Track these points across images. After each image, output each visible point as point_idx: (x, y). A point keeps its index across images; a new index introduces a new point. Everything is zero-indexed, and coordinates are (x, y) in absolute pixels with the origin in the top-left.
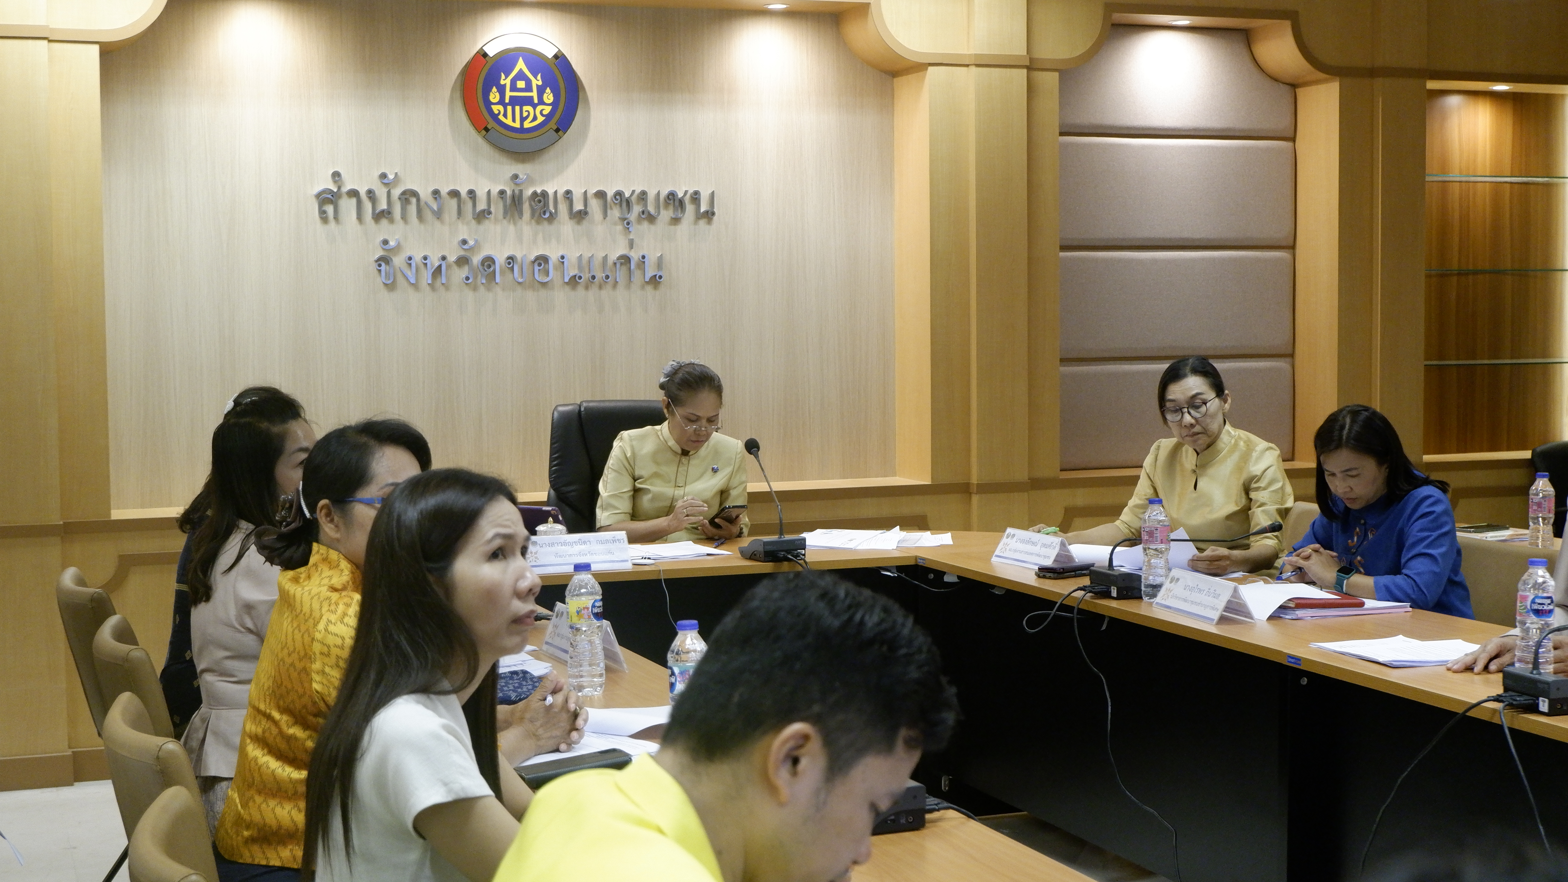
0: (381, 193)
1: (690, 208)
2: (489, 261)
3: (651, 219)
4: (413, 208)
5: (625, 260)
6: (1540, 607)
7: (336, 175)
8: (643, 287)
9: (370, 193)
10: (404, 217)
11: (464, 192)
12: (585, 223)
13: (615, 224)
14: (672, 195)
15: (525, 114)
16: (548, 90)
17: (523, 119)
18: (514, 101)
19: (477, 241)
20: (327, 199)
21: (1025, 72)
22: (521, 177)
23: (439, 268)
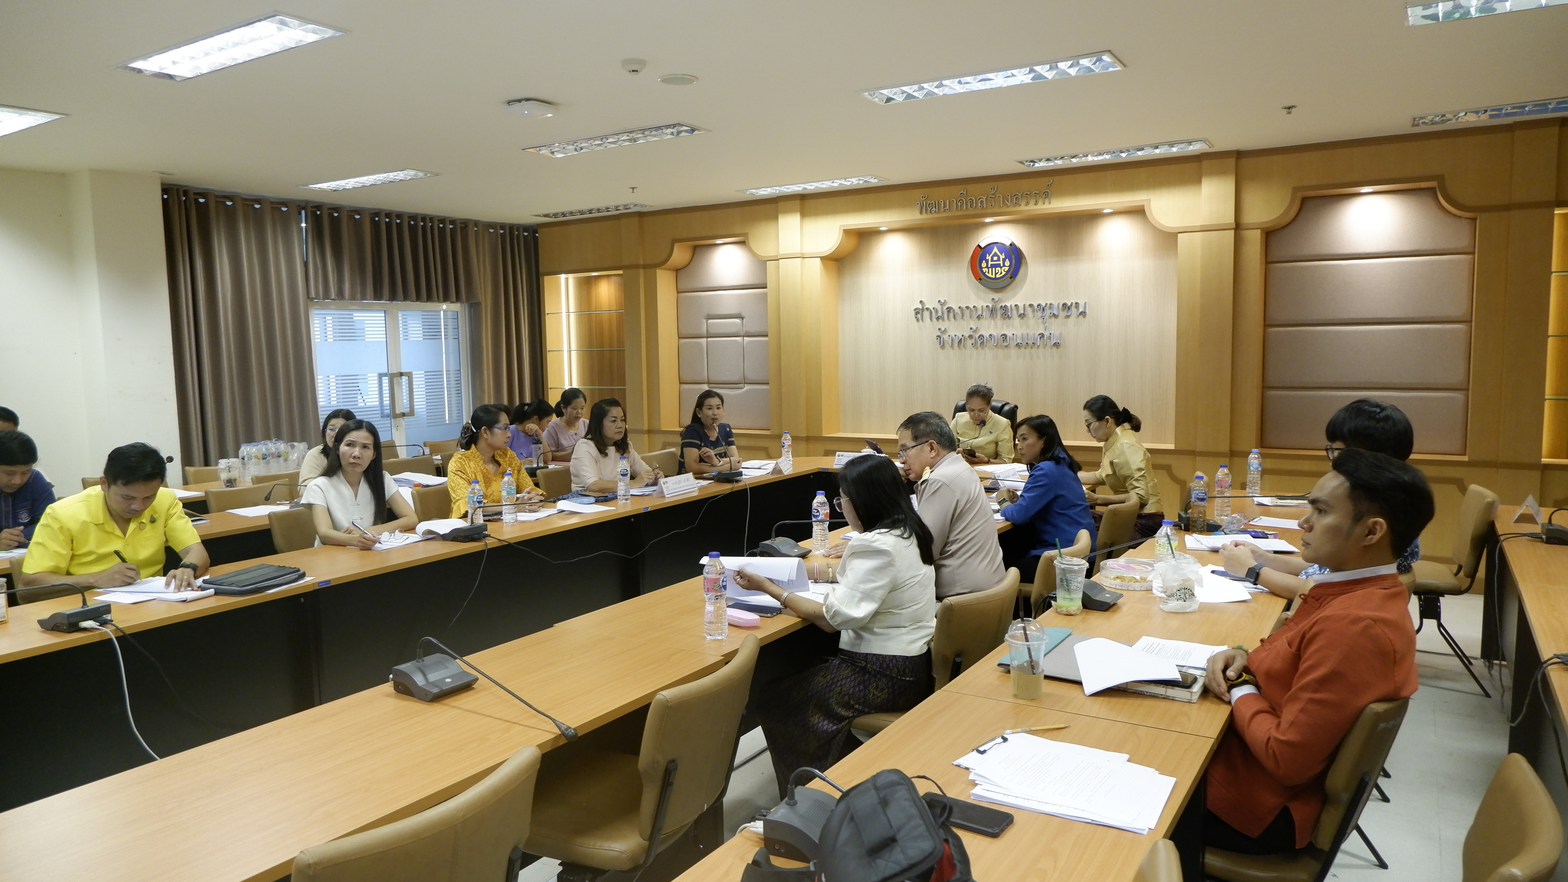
0: (939, 308)
1: (1074, 310)
2: (981, 336)
3: (1055, 316)
4: (951, 315)
5: (1043, 335)
7: (921, 302)
8: (1051, 348)
9: (935, 309)
10: (948, 318)
11: (971, 306)
12: (1025, 318)
13: (1039, 319)
14: (1064, 305)
15: (997, 272)
16: (1007, 260)
17: (996, 274)
18: (993, 266)
19: (977, 328)
20: (917, 312)
21: (1233, 232)
22: (997, 299)
23: (961, 339)
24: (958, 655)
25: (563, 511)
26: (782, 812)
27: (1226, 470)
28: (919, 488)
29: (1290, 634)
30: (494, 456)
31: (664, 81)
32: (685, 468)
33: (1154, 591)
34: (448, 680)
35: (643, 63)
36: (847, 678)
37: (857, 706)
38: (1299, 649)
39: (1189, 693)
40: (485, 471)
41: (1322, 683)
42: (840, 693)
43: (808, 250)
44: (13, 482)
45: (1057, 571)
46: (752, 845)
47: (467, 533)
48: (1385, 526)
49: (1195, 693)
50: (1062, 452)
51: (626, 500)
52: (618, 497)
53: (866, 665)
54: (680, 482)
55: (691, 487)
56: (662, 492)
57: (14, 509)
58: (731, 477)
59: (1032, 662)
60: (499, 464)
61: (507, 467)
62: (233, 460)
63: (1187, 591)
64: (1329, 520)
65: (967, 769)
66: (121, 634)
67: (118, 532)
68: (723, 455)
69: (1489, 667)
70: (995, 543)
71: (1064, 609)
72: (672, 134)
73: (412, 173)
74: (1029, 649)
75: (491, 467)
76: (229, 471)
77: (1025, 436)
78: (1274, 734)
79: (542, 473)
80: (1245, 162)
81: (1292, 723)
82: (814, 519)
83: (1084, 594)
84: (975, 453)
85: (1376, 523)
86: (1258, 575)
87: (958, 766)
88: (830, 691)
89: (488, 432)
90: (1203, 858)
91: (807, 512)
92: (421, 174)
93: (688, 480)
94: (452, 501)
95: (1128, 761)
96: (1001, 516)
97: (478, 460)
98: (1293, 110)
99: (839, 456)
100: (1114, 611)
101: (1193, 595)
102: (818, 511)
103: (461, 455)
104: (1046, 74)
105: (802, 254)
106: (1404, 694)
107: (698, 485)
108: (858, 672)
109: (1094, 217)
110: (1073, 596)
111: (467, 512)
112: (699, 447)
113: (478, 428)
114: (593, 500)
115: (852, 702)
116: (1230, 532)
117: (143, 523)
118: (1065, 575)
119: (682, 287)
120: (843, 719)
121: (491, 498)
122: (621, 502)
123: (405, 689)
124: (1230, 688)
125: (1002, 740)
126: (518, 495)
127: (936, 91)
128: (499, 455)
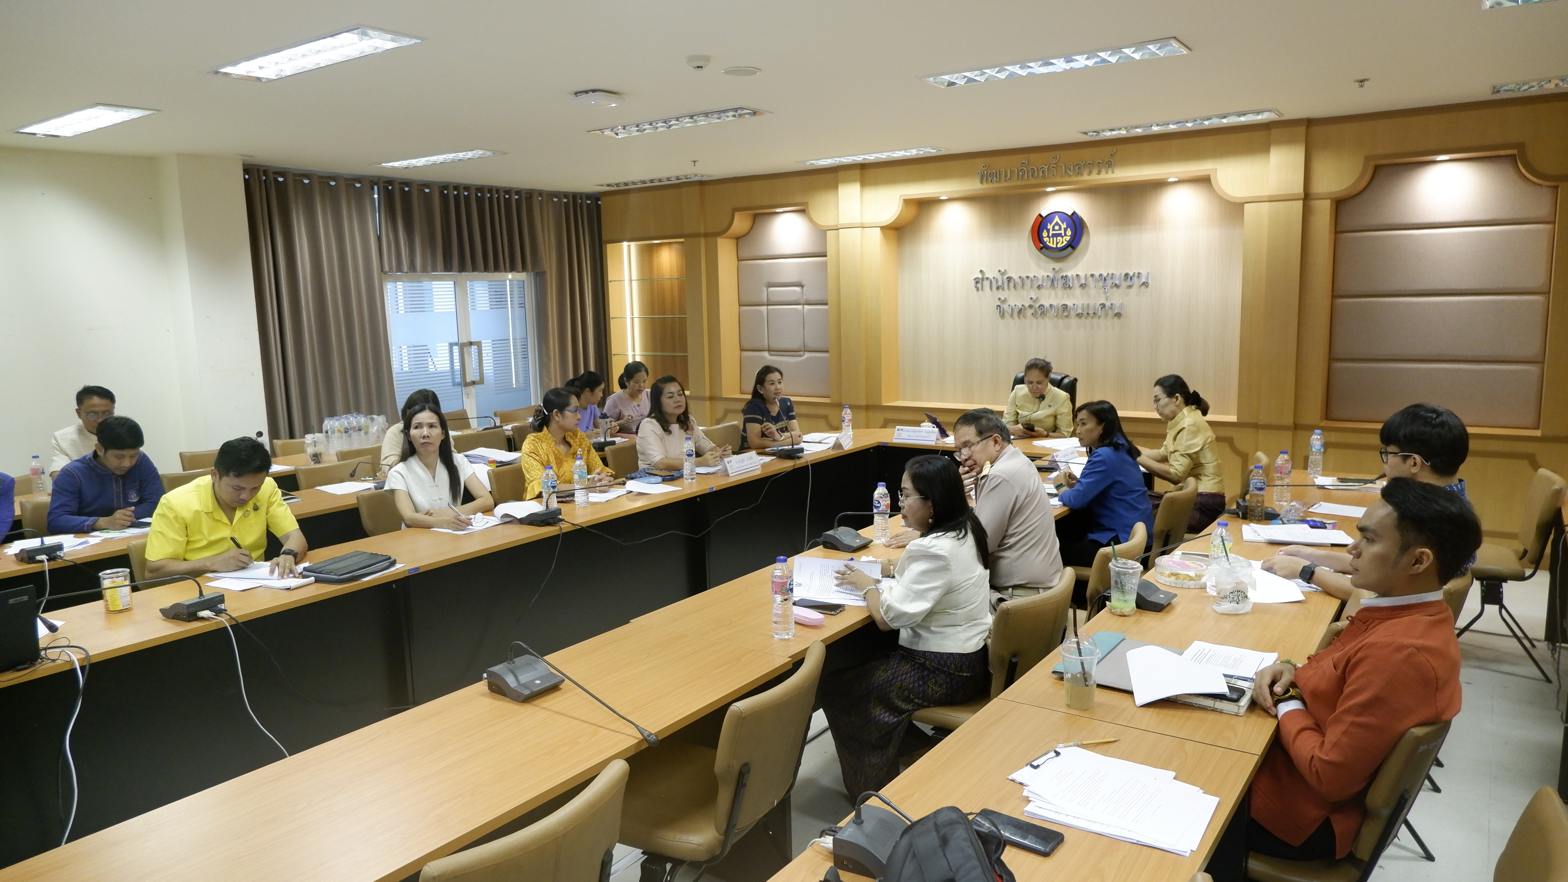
0: (999, 278)
1: (1136, 281)
2: (1042, 305)
3: (1117, 286)
4: (1012, 284)
5: (1104, 305)
7: (981, 271)
8: (1113, 318)
9: (995, 278)
10: (1008, 288)
11: (1032, 276)
12: (1086, 288)
13: (1100, 289)
14: (1127, 275)
15: (1058, 241)
16: (1069, 229)
17: (1057, 243)
18: (1054, 235)
19: (1037, 298)
20: (977, 281)
21: (1301, 202)
22: (1057, 269)
23: (1021, 309)
24: (1014, 656)
25: (631, 492)
26: (850, 831)
27: (1286, 457)
28: (979, 482)
29: (1337, 655)
30: (565, 437)
31: (727, 73)
32: (747, 442)
33: (1208, 590)
34: (538, 682)
35: (707, 59)
36: (907, 673)
37: (916, 700)
38: (1344, 672)
39: (1237, 707)
40: (556, 452)
41: (1365, 708)
42: (900, 688)
43: (868, 219)
44: (123, 465)
45: (1112, 574)
46: (823, 859)
47: (542, 518)
48: (1431, 557)
49: (1243, 707)
50: (1121, 438)
51: (692, 479)
52: (684, 476)
53: (925, 662)
54: (743, 460)
55: (754, 465)
56: (726, 471)
57: (124, 490)
58: (792, 454)
59: (1084, 674)
60: (569, 445)
61: (577, 447)
62: (318, 435)
63: (1240, 593)
64: (1376, 548)
65: (1021, 784)
66: (234, 623)
67: (225, 520)
68: (784, 429)
69: (1552, 651)
70: (1052, 536)
71: (1118, 610)
72: (734, 116)
73: (480, 152)
74: (1082, 664)
75: (562, 448)
76: (315, 446)
77: (1084, 421)
78: (1318, 753)
79: (610, 449)
80: (1316, 130)
81: (1335, 745)
82: (875, 511)
83: (1138, 594)
84: (1034, 427)
85: (1423, 553)
86: (1313, 573)
87: (1013, 781)
88: (891, 685)
89: (559, 415)
90: (1246, 863)
91: (868, 504)
92: (488, 153)
93: (751, 458)
94: (525, 481)
95: (1175, 778)
96: (1059, 500)
97: (550, 441)
98: (1366, 83)
99: (898, 430)
100: (1168, 612)
101: (1246, 597)
102: (879, 502)
103: (534, 437)
104: (1110, 59)
105: (862, 223)
106: (1445, 717)
107: (762, 462)
108: (918, 668)
109: (1159, 185)
110: (1127, 597)
111: (541, 493)
112: (761, 422)
113: (550, 411)
114: (660, 479)
115: (912, 697)
116: (1288, 521)
117: (247, 511)
118: (1120, 578)
119: (743, 254)
120: (903, 712)
121: (563, 478)
122: (686, 481)
123: (498, 689)
124: (1276, 703)
125: (1055, 754)
126: (589, 477)
127: (998, 75)
128: (570, 436)
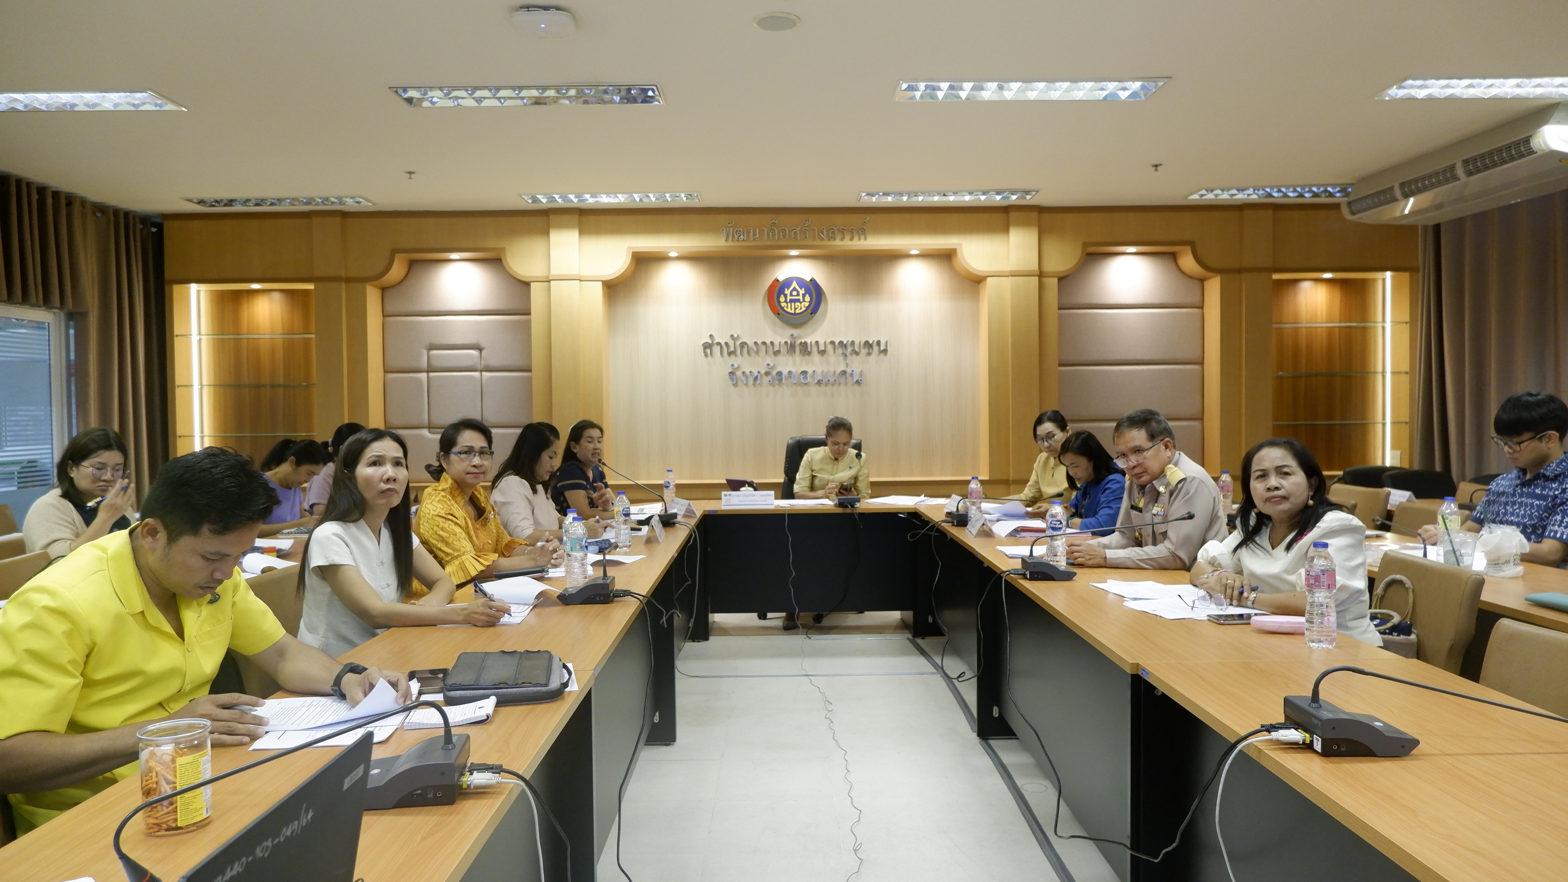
0: (731, 343)
1: (875, 348)
2: (780, 374)
3: (857, 353)
4: (745, 350)
5: (844, 373)
6: (1054, 526)
7: (711, 336)
8: (853, 385)
9: (726, 344)
10: (742, 354)
11: (768, 342)
12: (825, 356)
13: (840, 356)
14: (867, 342)
15: (796, 307)
16: (807, 295)
17: (795, 309)
18: (792, 301)
19: (774, 364)
20: (707, 346)
21: (1037, 278)
22: (795, 335)
23: (757, 376)
43: (586, 273)
80: (1045, 216)
98: (1159, 168)
99: (726, 496)
105: (581, 276)
109: (895, 257)
119: (390, 308)
